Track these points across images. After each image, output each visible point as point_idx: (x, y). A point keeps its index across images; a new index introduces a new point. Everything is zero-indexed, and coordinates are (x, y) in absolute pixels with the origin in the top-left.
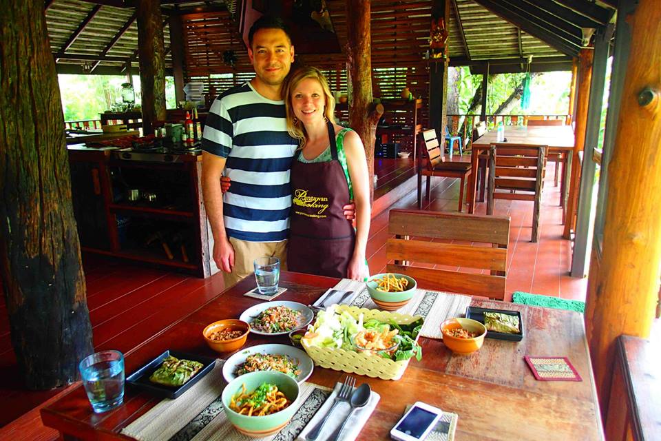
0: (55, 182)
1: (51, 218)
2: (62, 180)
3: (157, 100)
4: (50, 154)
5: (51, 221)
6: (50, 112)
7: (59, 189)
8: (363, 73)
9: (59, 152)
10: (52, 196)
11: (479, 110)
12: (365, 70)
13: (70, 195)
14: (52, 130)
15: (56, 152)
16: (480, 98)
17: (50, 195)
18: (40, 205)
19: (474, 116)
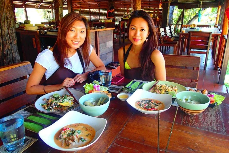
0: (9, 37)
1: (7, 52)
2: (12, 36)
3: (60, 16)
4: (6, 24)
5: (8, 53)
6: (5, 6)
7: (10, 39)
8: (138, 4)
9: (10, 24)
10: (8, 43)
11: (180, 23)
12: (138, 3)
13: (16, 43)
14: (6, 14)
15: (9, 23)
16: (181, 18)
17: (7, 42)
18: (2, 45)
19: (178, 25)
